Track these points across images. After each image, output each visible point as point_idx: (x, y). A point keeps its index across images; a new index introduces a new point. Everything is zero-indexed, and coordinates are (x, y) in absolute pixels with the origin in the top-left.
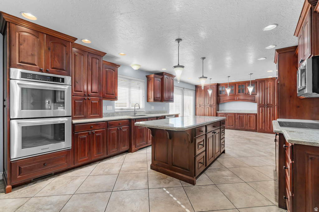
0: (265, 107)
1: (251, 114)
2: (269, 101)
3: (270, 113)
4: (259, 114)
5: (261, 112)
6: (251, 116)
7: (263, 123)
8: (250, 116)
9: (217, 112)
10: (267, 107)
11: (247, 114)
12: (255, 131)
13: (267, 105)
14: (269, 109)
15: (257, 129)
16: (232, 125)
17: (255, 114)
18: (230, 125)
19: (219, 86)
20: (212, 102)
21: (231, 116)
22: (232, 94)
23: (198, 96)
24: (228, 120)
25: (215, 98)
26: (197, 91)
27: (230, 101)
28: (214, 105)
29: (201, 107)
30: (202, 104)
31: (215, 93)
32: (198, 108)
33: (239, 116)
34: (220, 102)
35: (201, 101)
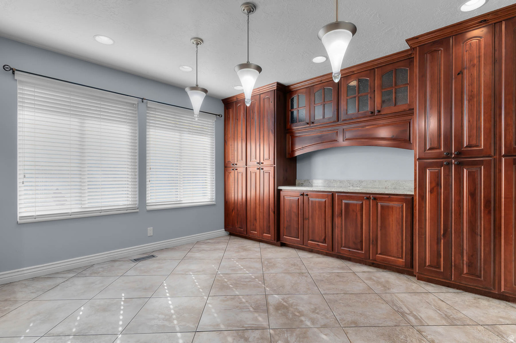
0: (449, 164)
1: (390, 197)
2: (470, 137)
3: (473, 194)
4: (422, 197)
5: (431, 191)
6: (391, 204)
7: (438, 243)
8: (385, 204)
9: (280, 188)
10: (460, 165)
11: (375, 199)
12: (407, 269)
13: (460, 153)
14: (470, 174)
15: (412, 266)
16: (325, 239)
17: (408, 197)
18: (317, 239)
19: (288, 93)
20: (265, 153)
21: (318, 202)
22: (327, 121)
23: (229, 135)
24: (312, 217)
25: (273, 138)
26: (227, 119)
27: (321, 146)
28: (269, 163)
29: (236, 172)
30: (238, 160)
31: (272, 120)
32: (230, 174)
33: (347, 205)
34: (292, 151)
35: (236, 151)
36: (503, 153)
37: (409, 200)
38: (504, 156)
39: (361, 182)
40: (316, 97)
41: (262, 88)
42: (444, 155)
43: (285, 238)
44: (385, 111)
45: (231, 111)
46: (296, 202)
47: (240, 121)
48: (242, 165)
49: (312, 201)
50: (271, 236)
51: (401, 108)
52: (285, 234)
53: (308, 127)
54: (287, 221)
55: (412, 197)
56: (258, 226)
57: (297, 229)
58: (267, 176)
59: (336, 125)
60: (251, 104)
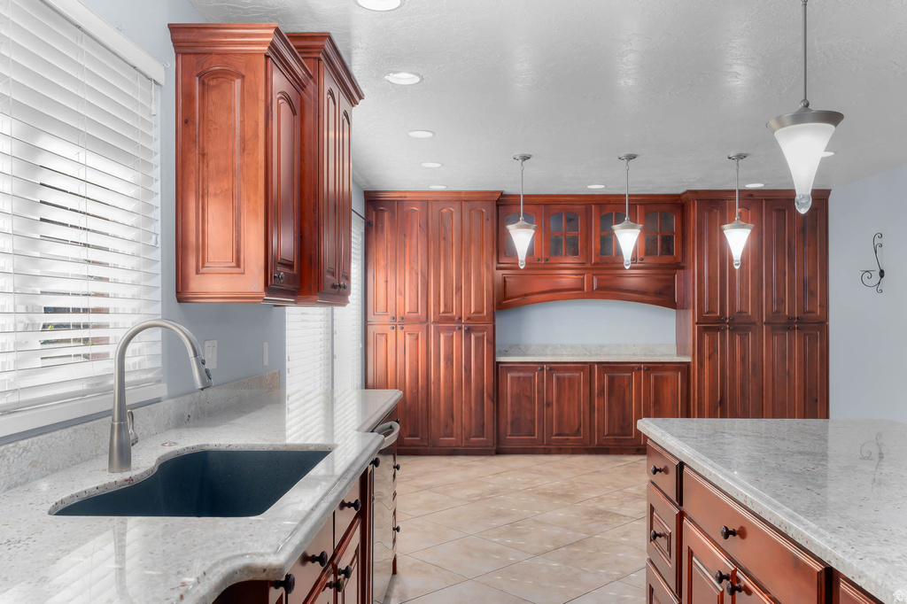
1: (663, 366)
4: (701, 364)
5: (709, 357)
6: (666, 374)
8: (658, 374)
9: (497, 359)
13: (733, 319)
16: (579, 430)
17: (683, 365)
18: (568, 432)
19: (501, 206)
20: (473, 300)
21: (570, 378)
22: (570, 260)
23: (382, 262)
24: (558, 401)
25: (490, 278)
26: (376, 230)
27: (558, 294)
28: (482, 319)
29: (400, 333)
30: (407, 310)
31: (488, 248)
32: (383, 337)
33: (611, 380)
34: (505, 300)
35: (401, 293)
36: (764, 320)
37: (684, 368)
38: (765, 323)
39: (602, 347)
40: (552, 224)
41: (467, 192)
42: (721, 320)
43: (511, 438)
44: (649, 260)
45: (386, 215)
46: (531, 379)
47: (411, 239)
48: (418, 321)
49: (558, 378)
50: (487, 439)
51: (666, 259)
52: (509, 433)
53: (537, 263)
54: (513, 412)
55: (688, 364)
56: (456, 428)
57: (533, 422)
58: (479, 340)
59: (582, 268)
60: (441, 215)
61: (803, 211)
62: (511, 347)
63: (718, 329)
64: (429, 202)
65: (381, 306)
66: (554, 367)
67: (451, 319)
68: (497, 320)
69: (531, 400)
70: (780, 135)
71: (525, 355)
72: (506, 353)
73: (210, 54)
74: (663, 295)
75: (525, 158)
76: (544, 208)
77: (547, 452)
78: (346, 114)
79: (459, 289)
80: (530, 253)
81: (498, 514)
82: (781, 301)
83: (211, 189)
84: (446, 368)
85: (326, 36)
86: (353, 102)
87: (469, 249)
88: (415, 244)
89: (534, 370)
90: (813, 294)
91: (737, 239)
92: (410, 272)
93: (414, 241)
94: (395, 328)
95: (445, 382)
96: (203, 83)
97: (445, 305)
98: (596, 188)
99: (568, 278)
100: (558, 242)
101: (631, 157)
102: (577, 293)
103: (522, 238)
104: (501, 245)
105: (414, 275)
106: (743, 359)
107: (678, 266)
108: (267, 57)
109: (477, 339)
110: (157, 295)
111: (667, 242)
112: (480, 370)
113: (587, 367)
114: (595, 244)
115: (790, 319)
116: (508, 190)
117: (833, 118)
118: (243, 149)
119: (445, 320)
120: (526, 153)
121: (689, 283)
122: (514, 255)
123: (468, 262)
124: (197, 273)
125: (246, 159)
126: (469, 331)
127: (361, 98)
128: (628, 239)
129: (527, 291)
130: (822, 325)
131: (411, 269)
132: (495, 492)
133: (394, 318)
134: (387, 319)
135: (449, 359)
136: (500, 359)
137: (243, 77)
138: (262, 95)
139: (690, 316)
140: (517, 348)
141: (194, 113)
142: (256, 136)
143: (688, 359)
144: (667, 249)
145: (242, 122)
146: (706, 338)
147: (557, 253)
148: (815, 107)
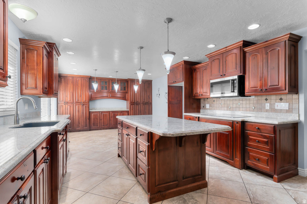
2: (138, 100)
4: (131, 111)
6: (124, 113)
10: (136, 105)
13: (136, 102)
16: (107, 124)
18: (105, 125)
19: (91, 79)
20: (84, 99)
21: (105, 114)
22: (106, 91)
23: (62, 90)
24: (103, 119)
25: (88, 94)
26: (60, 83)
27: (103, 97)
28: (86, 102)
29: (66, 106)
30: (68, 100)
31: (88, 88)
32: (62, 107)
33: (114, 114)
34: (92, 99)
35: (66, 97)
36: (142, 103)
40: (102, 83)
41: (83, 76)
42: (134, 103)
43: (93, 127)
44: (121, 91)
45: (63, 79)
46: (97, 115)
47: (69, 85)
48: (71, 103)
49: (103, 114)
50: (88, 127)
51: (124, 91)
52: (92, 126)
53: (99, 91)
54: (93, 122)
55: (128, 111)
56: (80, 125)
57: (98, 123)
58: (86, 107)
59: (108, 92)
60: (76, 80)
61: (140, 83)
62: (93, 108)
63: (134, 104)
64: (73, 77)
65: (62, 99)
66: (102, 112)
67: (79, 102)
68: (90, 103)
69: (97, 119)
70: (137, 72)
71: (96, 110)
72: (92, 110)
73: (29, 45)
74: (124, 98)
75: (96, 70)
76: (100, 80)
77: (101, 129)
78: (57, 59)
79: (81, 96)
80: (97, 89)
81: (90, 140)
82: (144, 99)
83: (29, 72)
84: (78, 113)
85: (54, 44)
86: (58, 56)
87: (83, 88)
88: (70, 86)
89: (98, 113)
90: (150, 98)
91: (136, 88)
92: (69, 92)
93: (70, 85)
94: (65, 104)
95: (78, 116)
96: (27, 51)
97: (78, 100)
98: (111, 77)
99: (105, 95)
100: (103, 87)
101: (117, 72)
102: (107, 97)
103: (95, 86)
104: (90, 87)
105: (70, 93)
106: (138, 110)
107: (127, 93)
108: (43, 48)
109: (85, 107)
110: (17, 93)
111: (125, 88)
112: (86, 113)
113: (109, 112)
114: (111, 88)
115: (146, 102)
116: (92, 76)
117: (144, 70)
118: (37, 65)
119: (78, 103)
120: (96, 69)
121: (128, 96)
122: (94, 89)
123: (83, 90)
124: (26, 89)
125: (38, 67)
126: (83, 105)
127: (60, 55)
128: (116, 87)
129: (96, 97)
130: (151, 104)
131: (69, 91)
132: (90, 137)
133: (65, 102)
134: (63, 102)
135: (78, 111)
136: (90, 111)
137: (37, 51)
138: (42, 55)
139: (129, 102)
140: (94, 109)
141: (25, 56)
142: (40, 63)
143: (129, 110)
144: (125, 89)
145: (37, 60)
146: (132, 106)
147: (103, 89)
148: (142, 68)
